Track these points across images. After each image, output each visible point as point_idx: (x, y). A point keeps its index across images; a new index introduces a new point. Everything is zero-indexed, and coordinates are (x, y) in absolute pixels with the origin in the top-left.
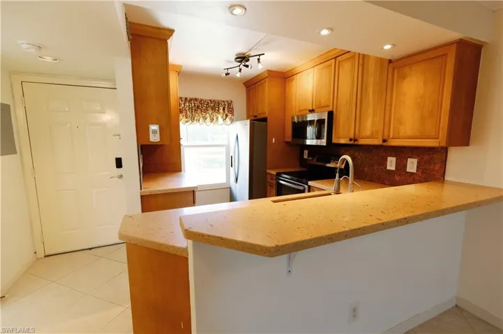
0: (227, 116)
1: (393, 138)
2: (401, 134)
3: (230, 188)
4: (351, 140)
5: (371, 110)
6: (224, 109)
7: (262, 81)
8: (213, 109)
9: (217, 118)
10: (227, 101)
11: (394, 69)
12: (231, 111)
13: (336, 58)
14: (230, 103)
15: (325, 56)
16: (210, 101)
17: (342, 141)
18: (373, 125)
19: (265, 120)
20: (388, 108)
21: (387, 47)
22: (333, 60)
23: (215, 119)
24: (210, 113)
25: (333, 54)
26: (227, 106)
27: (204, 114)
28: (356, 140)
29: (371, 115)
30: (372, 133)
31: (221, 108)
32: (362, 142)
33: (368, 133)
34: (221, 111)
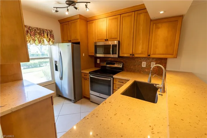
0: (50, 39)
1: (152, 54)
2: (157, 53)
3: (55, 83)
4: (131, 55)
5: (141, 41)
6: (47, 35)
7: (75, 21)
8: (40, 34)
9: (43, 40)
10: (49, 30)
11: (153, 24)
12: (52, 36)
13: (120, 14)
14: (51, 32)
15: (114, 13)
16: (37, 28)
17: (126, 55)
18: (142, 48)
19: (78, 43)
20: (150, 41)
21: (162, 12)
22: (119, 16)
23: (42, 41)
24: (38, 36)
25: (119, 12)
26: (49, 33)
27: (33, 37)
28: (133, 55)
29: (141, 44)
30: (142, 52)
31: (46, 34)
32: (136, 56)
33: (140, 52)
34: (46, 36)
